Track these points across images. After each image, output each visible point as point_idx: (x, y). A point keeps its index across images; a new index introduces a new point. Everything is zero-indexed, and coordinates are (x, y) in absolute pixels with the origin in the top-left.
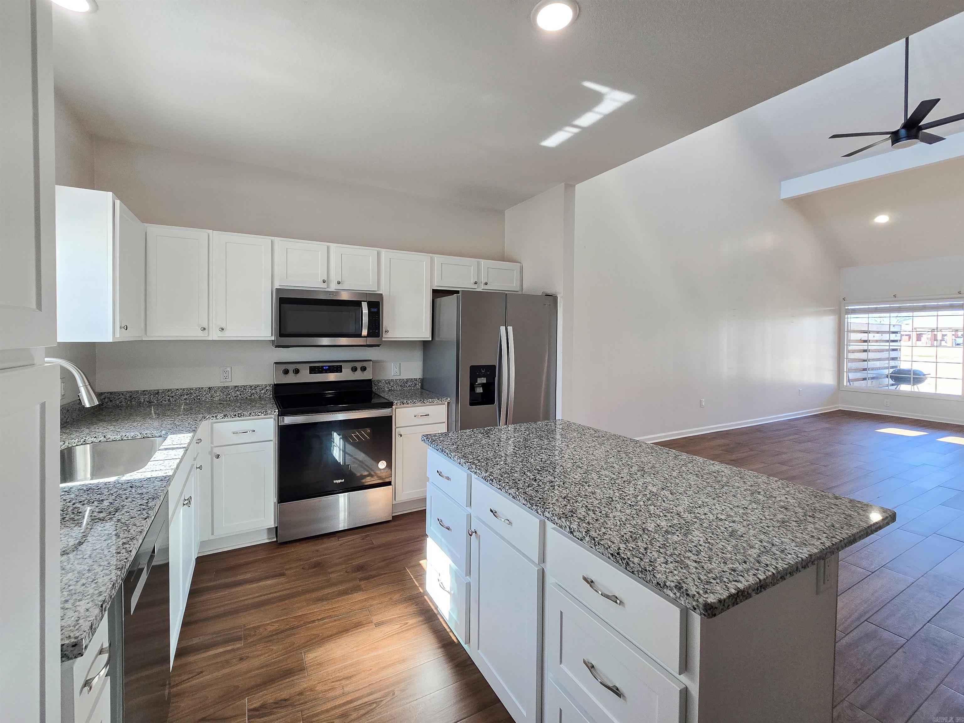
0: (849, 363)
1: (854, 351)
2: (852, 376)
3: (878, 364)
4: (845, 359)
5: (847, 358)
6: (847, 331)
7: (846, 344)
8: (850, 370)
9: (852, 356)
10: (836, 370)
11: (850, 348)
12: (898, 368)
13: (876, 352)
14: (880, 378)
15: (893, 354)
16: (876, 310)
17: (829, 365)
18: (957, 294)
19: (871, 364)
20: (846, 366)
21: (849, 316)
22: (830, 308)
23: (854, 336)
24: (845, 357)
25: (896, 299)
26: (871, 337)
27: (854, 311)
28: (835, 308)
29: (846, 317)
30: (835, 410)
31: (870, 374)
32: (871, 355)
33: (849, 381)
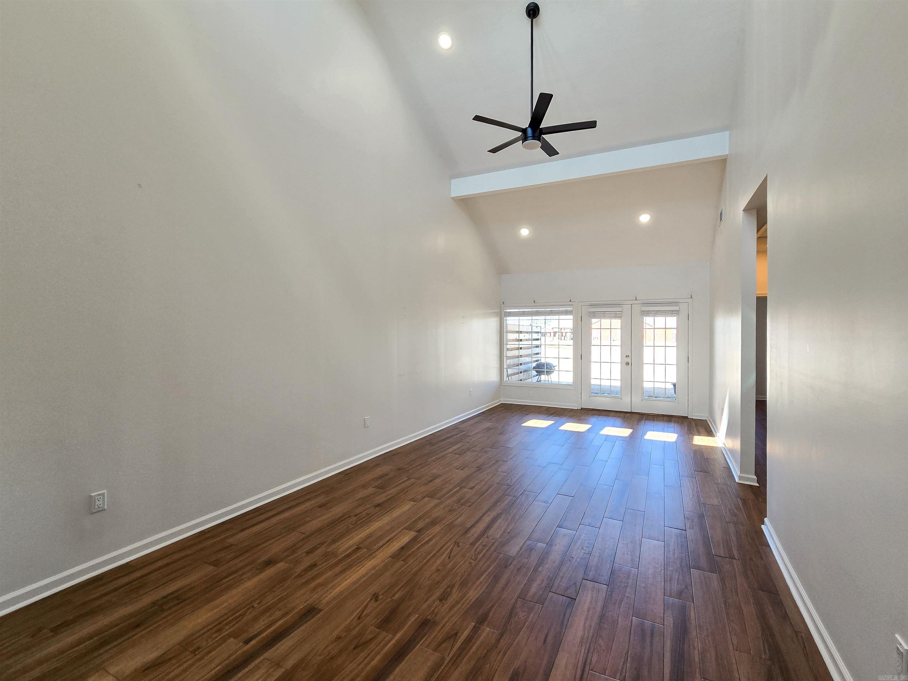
0: (507, 360)
1: (512, 350)
2: (510, 371)
3: (528, 359)
4: (505, 357)
5: (506, 356)
6: (506, 332)
7: (505, 343)
8: (509, 367)
9: (510, 354)
10: (499, 367)
11: (508, 346)
12: (540, 362)
13: (526, 349)
14: (529, 371)
15: (536, 350)
16: (523, 314)
17: (494, 363)
18: (569, 302)
19: (522, 360)
20: (506, 362)
21: (508, 318)
22: (493, 311)
23: (511, 336)
24: (505, 355)
25: (535, 304)
26: (522, 336)
27: (510, 314)
28: (497, 311)
29: (505, 319)
30: (498, 404)
31: (522, 367)
32: (522, 352)
33: (508, 376)
